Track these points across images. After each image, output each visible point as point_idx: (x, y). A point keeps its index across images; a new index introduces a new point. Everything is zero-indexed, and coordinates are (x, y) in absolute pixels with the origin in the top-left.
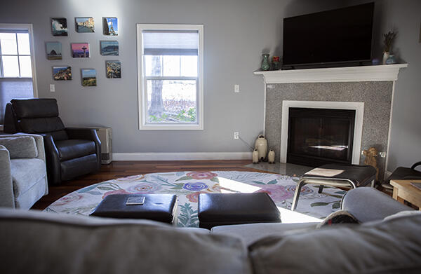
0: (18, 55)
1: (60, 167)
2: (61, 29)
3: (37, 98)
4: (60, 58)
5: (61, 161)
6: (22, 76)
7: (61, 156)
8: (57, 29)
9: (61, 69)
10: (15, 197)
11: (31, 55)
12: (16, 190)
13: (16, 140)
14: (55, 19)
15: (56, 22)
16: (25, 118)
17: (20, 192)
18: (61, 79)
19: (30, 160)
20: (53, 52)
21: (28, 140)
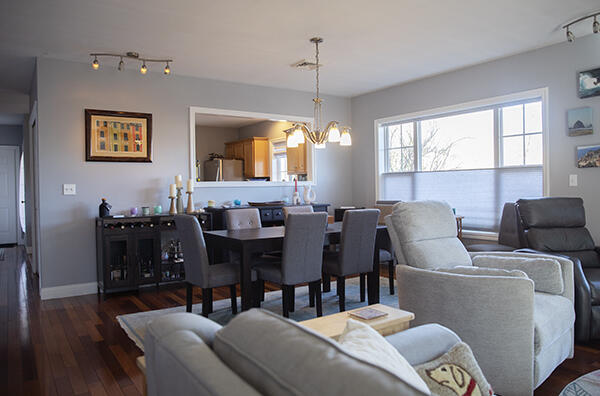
0: (524, 135)
1: (591, 315)
2: (594, 86)
3: (548, 196)
4: (590, 133)
5: (594, 304)
6: (528, 163)
7: (594, 295)
8: (588, 88)
9: (591, 150)
10: (536, 355)
11: (544, 133)
12: (537, 344)
13: (533, 263)
14: (584, 73)
15: (586, 76)
16: (535, 227)
17: (542, 348)
18: (590, 166)
19: (553, 297)
20: (579, 124)
21: (551, 265)
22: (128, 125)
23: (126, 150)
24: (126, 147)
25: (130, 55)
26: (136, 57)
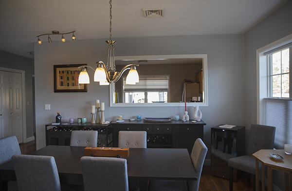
22: (74, 72)
23: (73, 86)
24: (73, 84)
25: (54, 33)
26: (58, 33)
